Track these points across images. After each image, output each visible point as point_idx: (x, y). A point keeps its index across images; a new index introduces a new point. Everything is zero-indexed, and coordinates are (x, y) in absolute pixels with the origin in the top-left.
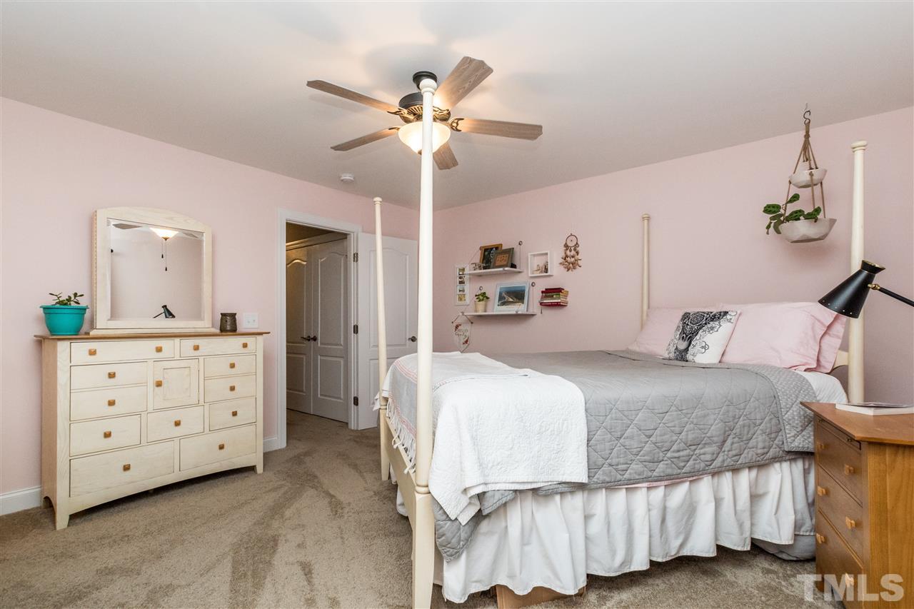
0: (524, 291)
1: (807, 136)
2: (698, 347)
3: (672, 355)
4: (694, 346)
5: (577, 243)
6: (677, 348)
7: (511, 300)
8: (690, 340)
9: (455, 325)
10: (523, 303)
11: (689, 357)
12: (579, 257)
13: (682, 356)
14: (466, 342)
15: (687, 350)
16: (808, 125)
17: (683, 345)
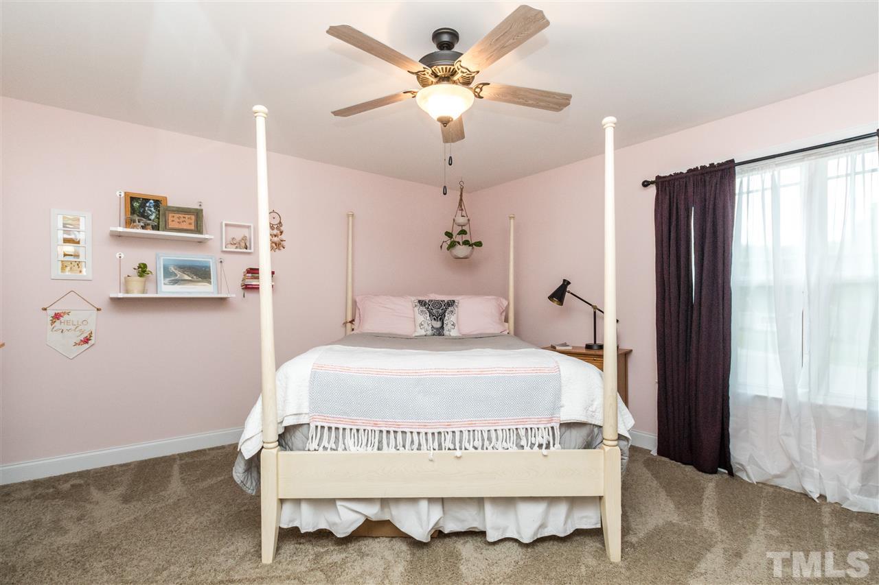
0: (209, 268)
1: (461, 195)
2: (450, 325)
3: (430, 332)
4: (447, 325)
5: (280, 223)
6: (433, 327)
7: (186, 277)
8: (442, 320)
9: (51, 313)
10: (210, 283)
11: (446, 332)
12: (283, 237)
13: (439, 332)
14: (86, 340)
15: (442, 327)
16: (462, 189)
17: (438, 324)
